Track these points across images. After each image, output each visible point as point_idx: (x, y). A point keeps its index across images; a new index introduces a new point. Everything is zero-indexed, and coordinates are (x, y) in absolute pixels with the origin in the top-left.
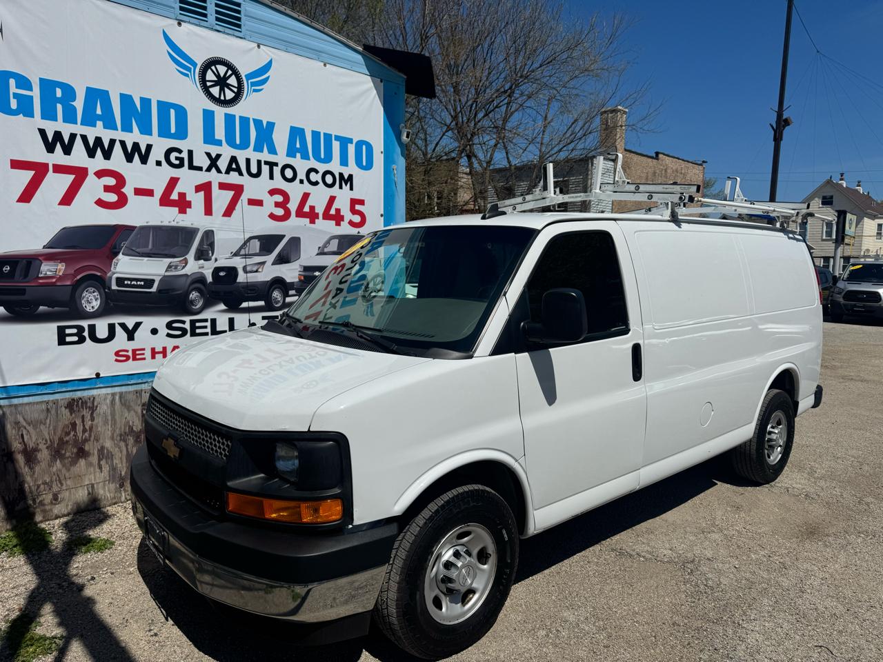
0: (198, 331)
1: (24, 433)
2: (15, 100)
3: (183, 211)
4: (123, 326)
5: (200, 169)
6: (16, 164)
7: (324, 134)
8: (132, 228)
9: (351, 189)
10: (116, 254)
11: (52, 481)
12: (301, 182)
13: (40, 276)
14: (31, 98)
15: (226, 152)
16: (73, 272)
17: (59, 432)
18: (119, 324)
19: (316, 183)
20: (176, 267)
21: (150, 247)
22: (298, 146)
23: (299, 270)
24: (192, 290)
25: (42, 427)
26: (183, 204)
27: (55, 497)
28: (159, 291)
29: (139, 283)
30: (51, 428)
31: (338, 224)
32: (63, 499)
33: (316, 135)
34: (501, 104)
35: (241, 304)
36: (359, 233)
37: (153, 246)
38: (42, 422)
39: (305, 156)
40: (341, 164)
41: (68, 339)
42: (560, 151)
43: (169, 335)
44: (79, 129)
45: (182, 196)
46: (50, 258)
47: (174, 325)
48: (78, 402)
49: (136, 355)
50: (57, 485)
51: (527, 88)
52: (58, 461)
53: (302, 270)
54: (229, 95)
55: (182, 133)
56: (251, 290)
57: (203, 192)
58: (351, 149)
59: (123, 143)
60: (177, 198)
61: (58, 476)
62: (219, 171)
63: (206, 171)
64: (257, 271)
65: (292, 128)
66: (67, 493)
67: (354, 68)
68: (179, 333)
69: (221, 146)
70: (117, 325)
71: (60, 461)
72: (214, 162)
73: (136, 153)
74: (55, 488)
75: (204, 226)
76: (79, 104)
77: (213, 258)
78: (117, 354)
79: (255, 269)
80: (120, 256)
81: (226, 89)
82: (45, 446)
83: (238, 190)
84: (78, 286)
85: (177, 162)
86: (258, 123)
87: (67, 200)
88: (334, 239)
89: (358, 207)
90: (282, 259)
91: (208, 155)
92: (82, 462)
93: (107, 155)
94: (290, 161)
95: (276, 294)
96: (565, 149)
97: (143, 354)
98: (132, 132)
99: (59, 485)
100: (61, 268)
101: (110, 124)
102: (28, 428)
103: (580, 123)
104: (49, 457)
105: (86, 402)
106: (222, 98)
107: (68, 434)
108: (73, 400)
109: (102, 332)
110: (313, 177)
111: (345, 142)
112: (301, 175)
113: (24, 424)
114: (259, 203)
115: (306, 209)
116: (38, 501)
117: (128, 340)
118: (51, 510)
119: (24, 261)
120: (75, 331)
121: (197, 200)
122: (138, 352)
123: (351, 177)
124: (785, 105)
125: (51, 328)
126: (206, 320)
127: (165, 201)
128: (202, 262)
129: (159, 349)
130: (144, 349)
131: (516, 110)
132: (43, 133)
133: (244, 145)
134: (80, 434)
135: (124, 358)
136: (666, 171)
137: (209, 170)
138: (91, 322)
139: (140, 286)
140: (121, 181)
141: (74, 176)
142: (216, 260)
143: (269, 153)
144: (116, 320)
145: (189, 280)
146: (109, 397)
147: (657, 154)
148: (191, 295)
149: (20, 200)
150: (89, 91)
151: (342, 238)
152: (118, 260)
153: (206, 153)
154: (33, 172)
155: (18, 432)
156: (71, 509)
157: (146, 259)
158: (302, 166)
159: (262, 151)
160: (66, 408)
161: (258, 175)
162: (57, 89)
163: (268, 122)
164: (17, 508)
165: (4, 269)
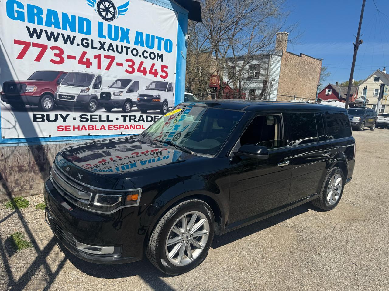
0: (93, 120)
1: (18, 159)
2: (17, 13)
3: (88, 67)
4: (61, 115)
5: (96, 48)
6: (17, 42)
7: (151, 35)
8: (66, 73)
9: (162, 61)
10: (59, 84)
11: (30, 180)
12: (140, 56)
13: (26, 91)
14: (24, 13)
15: (108, 41)
16: (40, 91)
17: (33, 159)
18: (59, 114)
19: (147, 57)
20: (84, 91)
21: (74, 82)
22: (139, 40)
23: (138, 96)
24: (91, 102)
25: (26, 157)
26: (88, 64)
27: (31, 187)
28: (77, 101)
29: (68, 97)
30: (30, 157)
31: (156, 76)
32: (34, 188)
33: (147, 36)
34: (232, 28)
35: (112, 109)
36: (164, 81)
37: (75, 81)
38: (26, 155)
39: (142, 45)
40: (158, 50)
41: (38, 120)
42: (257, 51)
43: (81, 121)
44: (44, 28)
45: (88, 60)
46: (30, 84)
47: (83, 116)
48: (41, 147)
49: (66, 128)
51: (244, 21)
53: (139, 96)
54: (110, 16)
55: (89, 32)
56: (117, 103)
57: (97, 59)
58: (163, 43)
59: (63, 35)
60: (86, 61)
61: (32, 178)
62: (104, 50)
63: (99, 49)
64: (119, 95)
65: (137, 32)
66: (36, 185)
67: (166, 6)
68: (85, 120)
69: (106, 38)
70: (58, 115)
71: (33, 172)
72: (102, 45)
73: (69, 40)
74: (31, 183)
75: (97, 74)
76: (44, 16)
77: (101, 88)
78: (58, 127)
79: (118, 94)
80: (61, 85)
81: (108, 13)
82: (27, 165)
83: (112, 58)
84: (42, 97)
85: (86, 45)
86: (122, 29)
87: (38, 59)
88: (153, 83)
89: (165, 69)
90: (131, 91)
91: (100, 42)
92: (43, 173)
93: (56, 40)
94: (136, 47)
95: (128, 106)
96: (259, 50)
97: (69, 128)
98: (67, 30)
99: (33, 182)
100: (35, 88)
101: (57, 26)
102: (20, 156)
103: (267, 38)
104: (29, 169)
105: (45, 147)
106: (107, 17)
107: (37, 160)
108: (39, 146)
109: (52, 118)
110: (146, 54)
111: (160, 39)
112: (140, 53)
113: (19, 155)
114: (121, 65)
115: (142, 69)
116: (24, 188)
117: (63, 122)
118: (29, 192)
119: (19, 85)
120: (40, 116)
121: (95, 62)
122: (67, 127)
123: (162, 55)
124: (360, 36)
126: (97, 115)
127: (81, 62)
128: (96, 89)
129: (76, 126)
130: (70, 126)
131: (238, 31)
132: (28, 28)
133: (116, 39)
134: (42, 161)
135: (61, 130)
136: (304, 62)
137: (100, 49)
138: (48, 113)
139: (69, 99)
140: (62, 51)
141: (41, 49)
142: (102, 89)
143: (127, 43)
144: (58, 113)
145: (90, 97)
146: (55, 146)
147: (301, 54)
148: (91, 104)
149: (18, 58)
150: (49, 11)
151: (157, 83)
152: (60, 87)
153: (99, 41)
154: (24, 46)
155: (16, 158)
156: (38, 192)
157: (72, 87)
158: (141, 49)
159: (123, 42)
160: (36, 149)
161: (121, 52)
162: (35, 9)
163: (126, 29)
164: (15, 190)
165: (11, 88)
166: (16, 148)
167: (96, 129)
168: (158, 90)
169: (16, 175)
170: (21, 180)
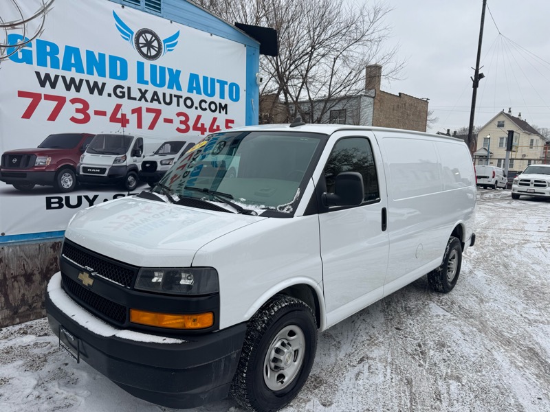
1: (25, 264)
2: (21, 54)
3: (124, 126)
4: (87, 197)
5: (135, 99)
6: (21, 94)
7: (210, 78)
8: (92, 136)
9: (226, 113)
10: (83, 152)
11: (41, 294)
12: (196, 108)
13: (36, 165)
14: (31, 51)
15: (151, 89)
16: (56, 163)
17: (46, 263)
18: (85, 196)
19: (205, 109)
20: (119, 161)
21: (104, 148)
22: (195, 85)
24: (130, 175)
25: (36, 260)
26: (124, 121)
27: (43, 304)
28: (109, 175)
29: (96, 170)
30: (42, 260)
33: (205, 79)
34: (305, 60)
37: (106, 147)
38: (36, 257)
39: (199, 92)
40: (220, 98)
41: (53, 205)
42: (341, 91)
44: (61, 72)
45: (124, 116)
46: (42, 154)
48: (58, 244)
51: (321, 51)
52: (46, 281)
54: (153, 53)
55: (124, 76)
57: (136, 114)
58: (227, 88)
59: (88, 82)
60: (120, 117)
62: (146, 101)
63: (138, 100)
64: (169, 164)
65: (191, 74)
67: (228, 37)
69: (148, 84)
70: (83, 197)
72: (143, 94)
73: (96, 88)
74: (44, 299)
75: (137, 135)
76: (61, 56)
77: (142, 155)
79: (167, 163)
80: (85, 153)
81: (151, 49)
82: (38, 272)
83: (158, 113)
84: (59, 172)
85: (121, 95)
86: (170, 70)
87: (53, 117)
89: (230, 125)
91: (140, 90)
93: (78, 89)
94: (190, 95)
96: (344, 89)
98: (93, 75)
100: (49, 160)
101: (80, 70)
102: (28, 260)
104: (40, 279)
106: (149, 54)
107: (52, 264)
108: (55, 243)
109: (74, 201)
110: (203, 104)
111: (223, 83)
112: (196, 104)
113: (25, 258)
114: (170, 121)
115: (199, 125)
116: (33, 307)
117: (90, 206)
118: (41, 312)
119: (26, 156)
120: (57, 200)
121: (133, 119)
123: (226, 105)
124: (479, 68)
125: (41, 200)
127: (113, 119)
128: (135, 158)
131: (314, 65)
132: (38, 74)
133: (162, 85)
136: (405, 104)
137: (140, 100)
138: (67, 195)
139: (97, 173)
140: (86, 105)
141: (57, 102)
142: (144, 157)
143: (177, 90)
144: (82, 194)
145: (128, 168)
147: (400, 94)
148: (129, 179)
149: (24, 117)
150: (67, 48)
152: (84, 156)
154: (32, 99)
155: (21, 262)
157: (101, 155)
158: (197, 98)
159: (173, 89)
160: (51, 248)
161: (170, 103)
162: (47, 46)
163: (177, 71)
164: (20, 311)
165: (13, 161)
166: (22, 248)
169: (22, 287)
170: (29, 295)
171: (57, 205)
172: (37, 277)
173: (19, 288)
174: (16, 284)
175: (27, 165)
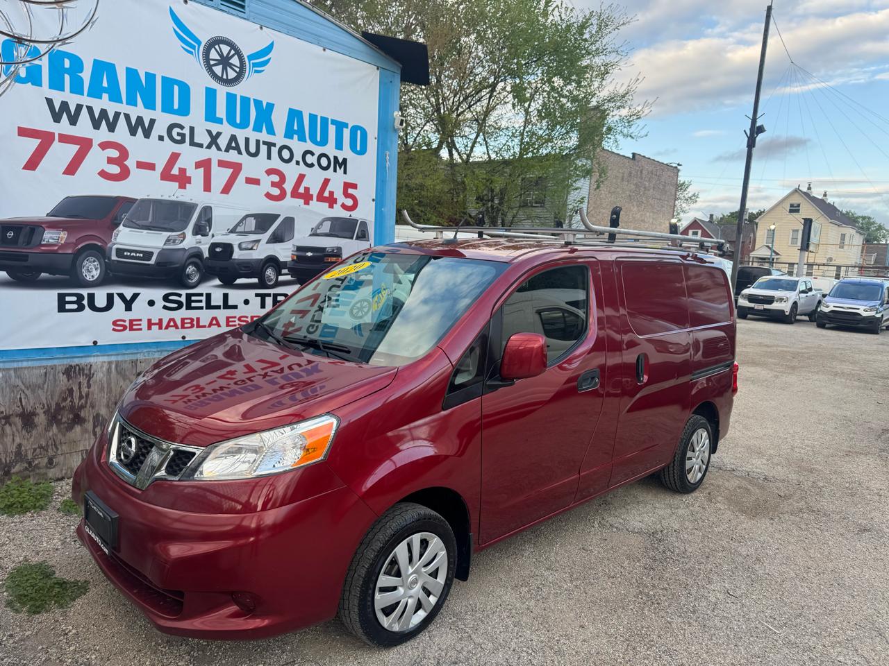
0: (193, 305)
1: (22, 397)
2: (25, 69)
3: (182, 186)
4: (121, 296)
5: (200, 145)
6: (23, 132)
7: (321, 117)
8: (132, 201)
9: (345, 172)
10: (117, 225)
11: (47, 445)
12: (298, 163)
13: (43, 243)
14: (40, 67)
15: (227, 131)
16: (74, 241)
17: (56, 398)
18: (118, 294)
19: (311, 165)
20: (174, 241)
21: (150, 220)
22: (296, 128)
23: (293, 249)
24: (189, 264)
25: (40, 392)
26: (183, 180)
27: (50, 462)
28: (158, 263)
29: (138, 255)
30: (49, 393)
31: (331, 206)
32: (58, 464)
33: (313, 118)
35: (235, 280)
36: (350, 216)
37: (153, 216)
38: (40, 387)
39: (302, 138)
40: (336, 148)
41: (68, 306)
43: (165, 307)
44: (85, 100)
45: (183, 171)
46: (53, 225)
47: (171, 298)
48: (75, 369)
49: (133, 325)
50: (53, 449)
52: (55, 425)
53: (295, 250)
54: (232, 74)
55: (184, 110)
56: (245, 267)
57: (203, 169)
58: (346, 133)
59: (127, 117)
60: (177, 173)
61: (54, 440)
62: (219, 149)
63: (206, 148)
64: (251, 249)
65: (290, 109)
66: (62, 458)
67: (352, 55)
68: (175, 305)
69: (222, 123)
70: (116, 296)
71: (57, 426)
72: (214, 139)
73: (140, 127)
74: (51, 452)
75: (201, 202)
76: (86, 75)
77: (210, 234)
78: (115, 323)
79: (250, 247)
80: (121, 227)
81: (228, 68)
82: (42, 411)
83: (237, 168)
84: (79, 255)
85: (179, 138)
86: (258, 103)
87: (71, 169)
88: (327, 220)
89: (351, 191)
90: (276, 239)
91: (209, 132)
92: (78, 428)
93: (112, 127)
94: (287, 142)
95: (270, 273)
97: (140, 325)
98: (136, 105)
99: (55, 450)
100: (63, 236)
101: (115, 98)
102: (26, 391)
104: (45, 421)
105: (83, 369)
106: (225, 77)
107: (65, 400)
108: (71, 366)
109: (101, 301)
110: (309, 159)
111: (340, 126)
112: (298, 156)
113: (23, 388)
114: (256, 182)
115: (301, 190)
116: (34, 464)
117: (126, 310)
118: (46, 474)
119: (28, 227)
120: (74, 299)
121: (197, 176)
122: (134, 323)
123: (345, 161)
124: (758, 116)
125: (51, 296)
126: (201, 295)
127: (166, 176)
128: (199, 237)
129: (155, 320)
130: (140, 320)
131: (498, 105)
132: (50, 102)
133: (244, 124)
134: (76, 401)
135: (122, 328)
136: (641, 172)
137: (209, 147)
138: (91, 291)
139: (139, 258)
140: (124, 153)
141: (79, 146)
142: (213, 236)
143: (268, 133)
144: (115, 290)
145: (187, 254)
146: (106, 366)
147: (634, 154)
148: (188, 269)
149: (26, 167)
150: (96, 63)
151: (335, 221)
152: (119, 231)
153: (207, 130)
154: (39, 141)
155: (17, 395)
156: (66, 474)
157: (146, 231)
158: (298, 147)
159: (261, 132)
160: (63, 374)
161: (256, 154)
162: (65, 59)
163: (267, 103)
164: (13, 471)
165: (8, 234)
166: (18, 373)
167: (198, 326)
168: (337, 236)
169: (17, 434)
170: (28, 446)
171: (75, 306)
172: (41, 419)
173: (13, 435)
174: (8, 428)
175: (29, 243)
